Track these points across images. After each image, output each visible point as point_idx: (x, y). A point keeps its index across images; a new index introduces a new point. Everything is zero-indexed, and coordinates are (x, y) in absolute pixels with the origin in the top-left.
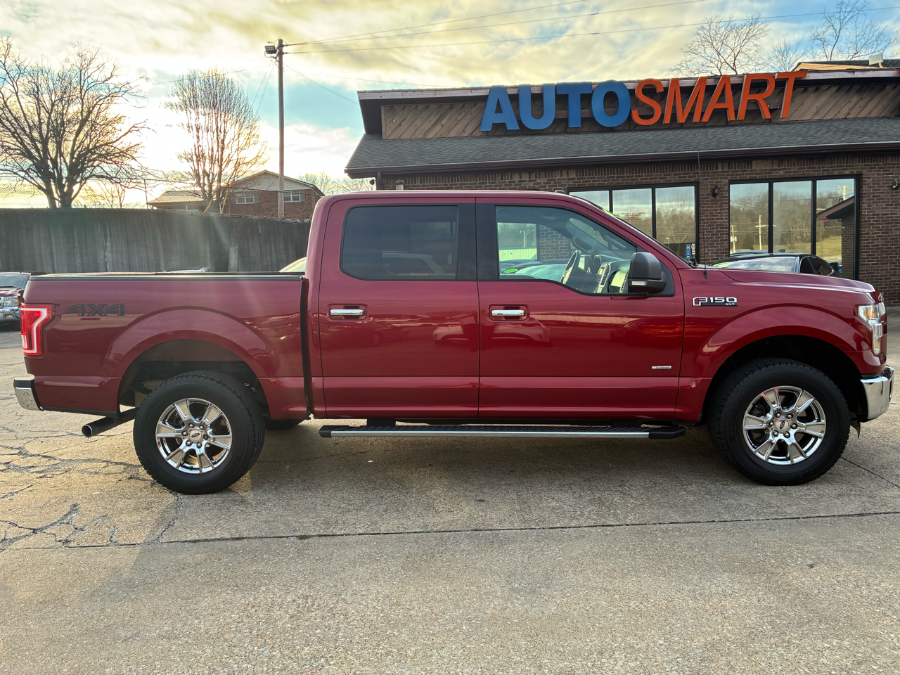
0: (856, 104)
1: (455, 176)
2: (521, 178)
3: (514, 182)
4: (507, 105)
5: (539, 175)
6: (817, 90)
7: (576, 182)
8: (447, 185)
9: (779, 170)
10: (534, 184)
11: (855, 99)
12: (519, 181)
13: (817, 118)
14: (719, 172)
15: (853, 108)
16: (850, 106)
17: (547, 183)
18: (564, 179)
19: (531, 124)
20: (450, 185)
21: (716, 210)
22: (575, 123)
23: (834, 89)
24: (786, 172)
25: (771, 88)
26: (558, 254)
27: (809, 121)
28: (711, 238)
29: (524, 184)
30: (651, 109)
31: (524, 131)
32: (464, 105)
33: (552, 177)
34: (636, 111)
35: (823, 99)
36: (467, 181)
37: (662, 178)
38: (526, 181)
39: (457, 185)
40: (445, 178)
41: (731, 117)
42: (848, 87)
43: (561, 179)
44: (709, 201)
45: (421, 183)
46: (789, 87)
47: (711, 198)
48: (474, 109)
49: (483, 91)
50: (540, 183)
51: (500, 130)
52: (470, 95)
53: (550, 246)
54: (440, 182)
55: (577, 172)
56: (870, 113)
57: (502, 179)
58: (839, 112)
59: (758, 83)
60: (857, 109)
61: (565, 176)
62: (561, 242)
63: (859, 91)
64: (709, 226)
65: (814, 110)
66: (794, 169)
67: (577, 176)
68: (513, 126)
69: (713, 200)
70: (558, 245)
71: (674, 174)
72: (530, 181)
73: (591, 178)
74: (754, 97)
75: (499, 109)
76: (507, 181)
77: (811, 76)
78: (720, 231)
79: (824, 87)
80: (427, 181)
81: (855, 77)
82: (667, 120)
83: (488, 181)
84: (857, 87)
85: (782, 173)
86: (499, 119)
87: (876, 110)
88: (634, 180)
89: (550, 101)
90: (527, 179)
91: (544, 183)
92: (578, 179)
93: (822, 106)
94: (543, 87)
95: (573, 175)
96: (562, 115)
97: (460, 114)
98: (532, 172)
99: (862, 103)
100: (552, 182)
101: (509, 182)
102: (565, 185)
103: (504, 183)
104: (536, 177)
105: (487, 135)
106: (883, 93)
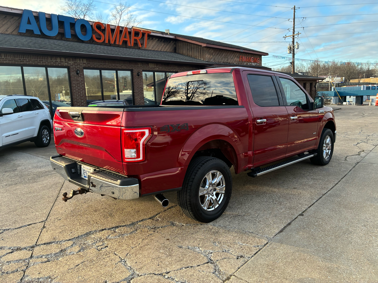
0: (163, 46)
1: (25, 55)
2: (61, 60)
3: (57, 62)
4: (33, 21)
5: (70, 59)
6: (152, 39)
7: (87, 65)
8: (21, 60)
9: (157, 68)
10: (68, 64)
11: (163, 44)
12: (60, 62)
13: (153, 49)
14: (139, 66)
15: (162, 47)
16: (162, 46)
17: (74, 64)
18: (81, 63)
19: (47, 32)
20: (23, 60)
21: (139, 81)
22: (68, 35)
23: (157, 40)
24: (159, 69)
25: (140, 36)
26: (81, 98)
27: (150, 50)
28: (138, 92)
29: (63, 63)
30: (100, 35)
31: (43, 36)
32: (6, 16)
33: (76, 61)
34: (95, 35)
35: (154, 43)
36: (32, 58)
37: (120, 67)
38: (63, 62)
39: (27, 60)
40: (20, 56)
41: (129, 44)
42: (161, 40)
43: (80, 63)
44: (137, 78)
45: (5, 57)
46: (146, 37)
47: (137, 76)
48: (12, 20)
49: (19, 11)
50: (70, 64)
51: (30, 33)
52: (11, 12)
53: (78, 94)
54: (16, 58)
55: (87, 60)
56: (167, 50)
57: (51, 60)
58: (159, 48)
59: (137, 32)
60: (163, 48)
61: (81, 62)
62: (82, 92)
63: (164, 42)
64: (137, 87)
65: (152, 46)
66: (161, 68)
67: (87, 62)
68: (37, 32)
69: (138, 77)
70: (81, 94)
71: (125, 66)
72: (66, 62)
73: (93, 64)
74: (136, 38)
75: (29, 22)
76: (54, 61)
77: (152, 34)
78: (141, 90)
79: (154, 39)
80: (9, 56)
81: (164, 36)
82: (107, 42)
83: (44, 60)
84: (163, 40)
85: (157, 69)
86: (29, 27)
87: (169, 49)
88: (110, 66)
89: (55, 23)
90: (64, 61)
91: (72, 64)
92: (87, 63)
93: (154, 45)
94: (51, 15)
95: (85, 61)
96: (62, 31)
97: (4, 21)
98: (66, 58)
99: (165, 46)
100: (76, 64)
101: (55, 61)
102: (82, 66)
103: (52, 61)
104: (68, 61)
105: (21, 34)
106: (170, 44)
